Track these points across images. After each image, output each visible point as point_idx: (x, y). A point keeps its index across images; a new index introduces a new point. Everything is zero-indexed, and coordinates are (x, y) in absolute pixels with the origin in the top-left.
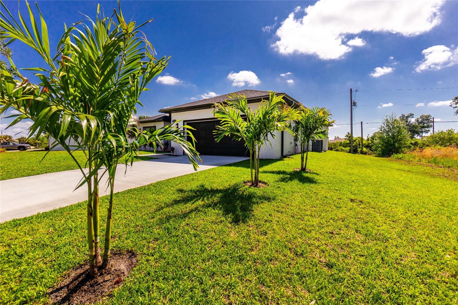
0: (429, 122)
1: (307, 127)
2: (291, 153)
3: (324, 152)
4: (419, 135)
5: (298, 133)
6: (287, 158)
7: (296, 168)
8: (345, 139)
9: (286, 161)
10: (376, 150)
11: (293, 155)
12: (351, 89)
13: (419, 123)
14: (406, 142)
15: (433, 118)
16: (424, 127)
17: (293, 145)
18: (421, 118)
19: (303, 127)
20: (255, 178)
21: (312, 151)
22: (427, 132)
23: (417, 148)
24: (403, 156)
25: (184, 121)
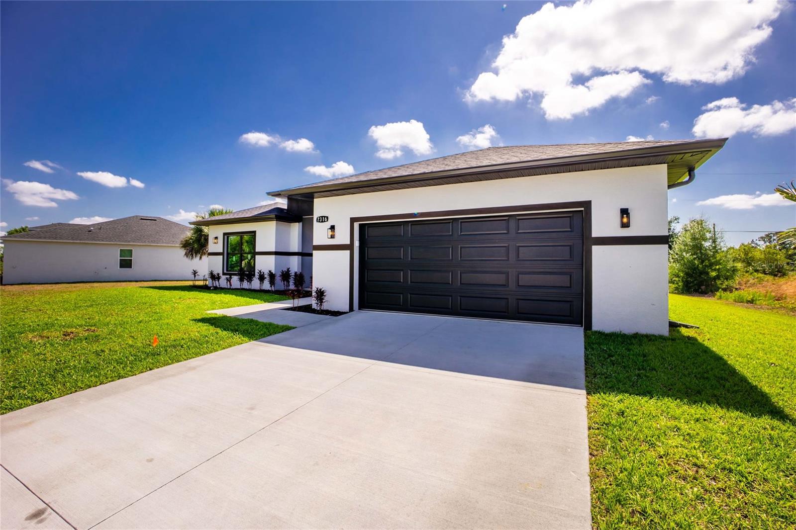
25: (353, 220)
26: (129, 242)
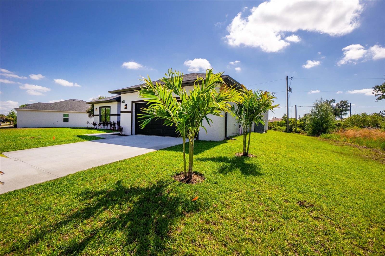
0: (346, 107)
1: (249, 110)
2: (235, 135)
3: (265, 133)
4: (339, 117)
5: (241, 116)
6: (231, 140)
7: (238, 153)
8: (282, 120)
9: (230, 143)
10: (308, 130)
11: (236, 136)
12: (287, 77)
13: (339, 107)
14: (332, 123)
15: (350, 103)
16: (343, 111)
17: (237, 126)
18: (340, 103)
19: (246, 110)
20: (189, 170)
21: (255, 132)
22: (345, 115)
23: (341, 129)
24: (330, 136)
25: (133, 102)
26: (67, 111)
